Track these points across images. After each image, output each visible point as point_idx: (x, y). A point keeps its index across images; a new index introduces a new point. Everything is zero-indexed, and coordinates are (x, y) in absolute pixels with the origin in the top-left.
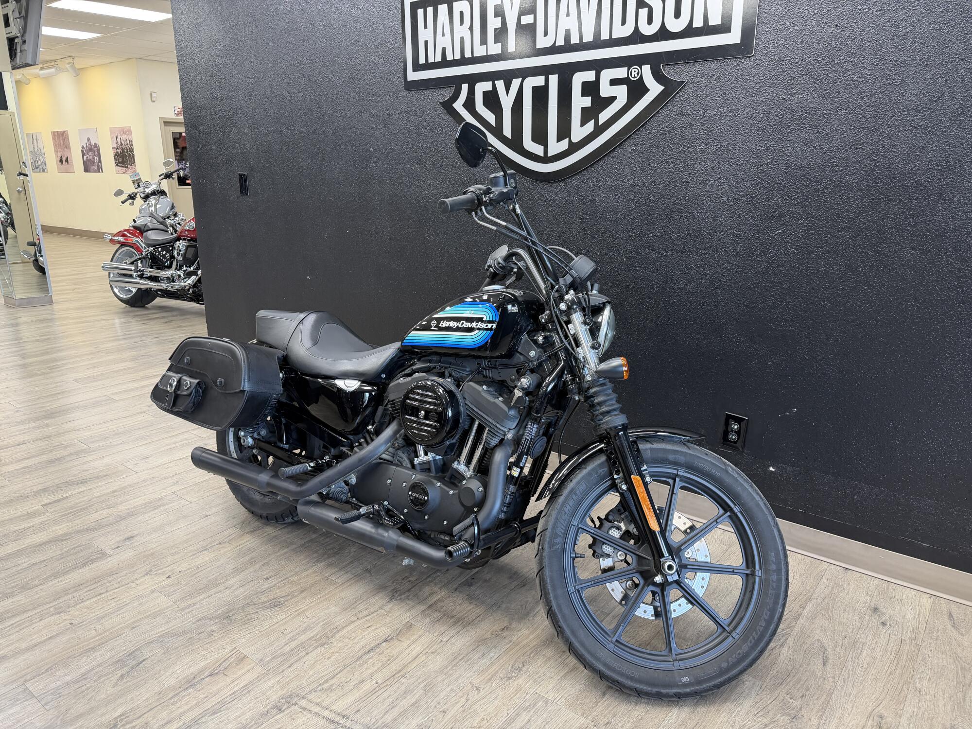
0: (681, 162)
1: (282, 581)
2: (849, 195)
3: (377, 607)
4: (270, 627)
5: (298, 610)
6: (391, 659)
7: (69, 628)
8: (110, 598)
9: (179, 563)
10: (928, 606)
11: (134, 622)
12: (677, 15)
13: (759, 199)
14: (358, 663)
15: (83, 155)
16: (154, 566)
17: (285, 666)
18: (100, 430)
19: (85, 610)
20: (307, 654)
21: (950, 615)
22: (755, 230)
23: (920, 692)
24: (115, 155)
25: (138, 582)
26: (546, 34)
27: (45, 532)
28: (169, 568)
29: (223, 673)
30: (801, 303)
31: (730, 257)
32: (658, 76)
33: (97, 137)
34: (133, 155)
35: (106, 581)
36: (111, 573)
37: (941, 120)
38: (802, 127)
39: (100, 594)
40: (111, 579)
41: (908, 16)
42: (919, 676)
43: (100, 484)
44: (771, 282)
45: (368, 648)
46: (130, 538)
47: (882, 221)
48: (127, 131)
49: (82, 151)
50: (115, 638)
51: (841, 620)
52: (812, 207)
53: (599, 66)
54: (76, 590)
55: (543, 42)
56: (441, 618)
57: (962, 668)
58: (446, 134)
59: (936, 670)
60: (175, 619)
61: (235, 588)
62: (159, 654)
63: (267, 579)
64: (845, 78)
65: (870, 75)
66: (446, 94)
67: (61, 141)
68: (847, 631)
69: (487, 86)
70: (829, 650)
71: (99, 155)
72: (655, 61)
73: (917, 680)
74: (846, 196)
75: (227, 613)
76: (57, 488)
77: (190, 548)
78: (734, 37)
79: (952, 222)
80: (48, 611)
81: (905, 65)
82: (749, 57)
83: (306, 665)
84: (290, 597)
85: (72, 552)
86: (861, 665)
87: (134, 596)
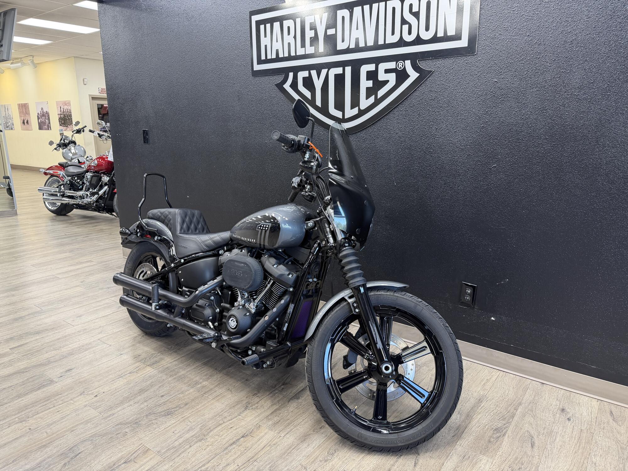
0: (431, 122)
1: (172, 398)
2: (539, 141)
3: (236, 414)
4: (165, 429)
5: (184, 417)
6: (247, 449)
7: (28, 432)
8: (57, 411)
9: (103, 386)
10: (597, 407)
11: (73, 427)
12: (427, 29)
13: (481, 145)
14: (225, 452)
15: (38, 119)
16: (86, 389)
17: (175, 456)
18: (49, 298)
19: (39, 420)
20: (190, 446)
21: (611, 412)
22: (479, 165)
23: (595, 464)
24: (60, 119)
25: (75, 400)
26: (343, 41)
27: (12, 367)
28: (96, 390)
29: (134, 461)
30: (510, 211)
31: (463, 182)
32: (416, 68)
33: (48, 108)
34: (71, 119)
35: (53, 400)
36: (57, 394)
37: (596, 95)
38: (508, 99)
39: (50, 408)
40: (55, 398)
41: (573, 30)
42: (594, 454)
43: (49, 334)
44: (490, 197)
45: (231, 442)
46: (69, 370)
47: (560, 159)
48: (68, 103)
49: (38, 116)
50: (60, 438)
51: (542, 417)
52: (515, 150)
53: (377, 61)
54: (33, 406)
55: (341, 46)
56: (279, 421)
57: (621, 448)
58: (279, 105)
59: (604, 450)
60: (100, 424)
61: (141, 403)
62: (90, 449)
63: (162, 396)
64: (535, 69)
65: (550, 66)
66: (279, 79)
67: (24, 110)
68: (546, 424)
69: (305, 74)
70: (535, 437)
71: (49, 119)
72: (414, 58)
73: (593, 456)
74: (537, 143)
75: (136, 420)
76: (21, 337)
77: (111, 376)
78: (463, 43)
79: (604, 158)
80: (14, 420)
81: (572, 60)
82: (473, 55)
83: (189, 455)
84: (178, 408)
85: (30, 380)
86: (556, 447)
87: (73, 409)
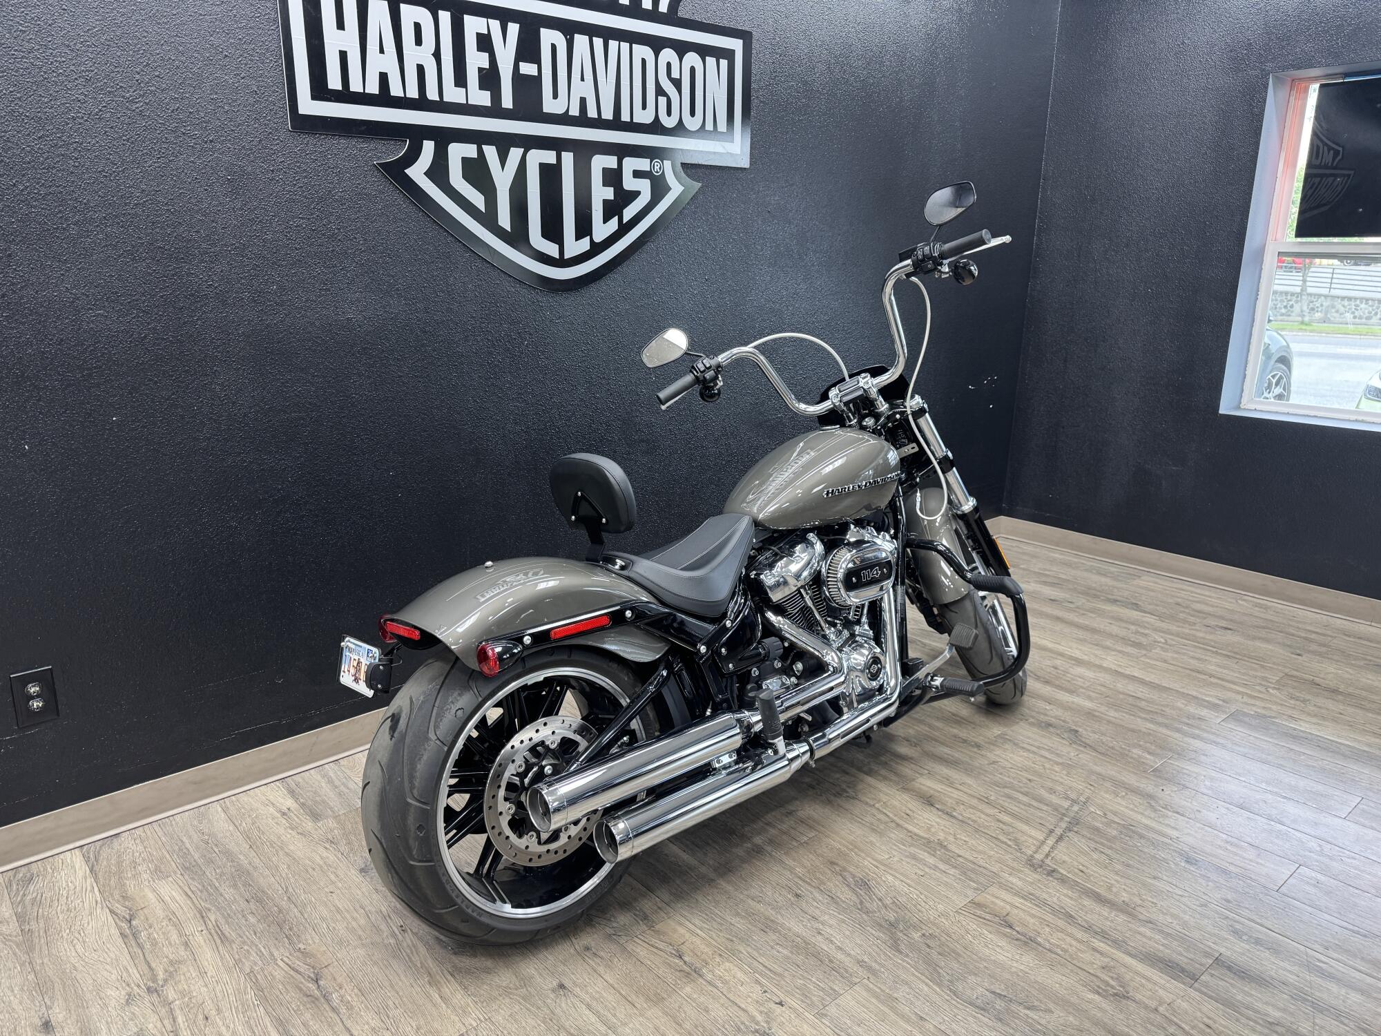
5: (875, 866)
12: (693, 113)
26: (555, 96)
29: (1005, 917)
45: (945, 816)
53: (622, 151)
58: (388, 217)
60: (898, 978)
63: (797, 896)
66: (386, 150)
84: (845, 874)
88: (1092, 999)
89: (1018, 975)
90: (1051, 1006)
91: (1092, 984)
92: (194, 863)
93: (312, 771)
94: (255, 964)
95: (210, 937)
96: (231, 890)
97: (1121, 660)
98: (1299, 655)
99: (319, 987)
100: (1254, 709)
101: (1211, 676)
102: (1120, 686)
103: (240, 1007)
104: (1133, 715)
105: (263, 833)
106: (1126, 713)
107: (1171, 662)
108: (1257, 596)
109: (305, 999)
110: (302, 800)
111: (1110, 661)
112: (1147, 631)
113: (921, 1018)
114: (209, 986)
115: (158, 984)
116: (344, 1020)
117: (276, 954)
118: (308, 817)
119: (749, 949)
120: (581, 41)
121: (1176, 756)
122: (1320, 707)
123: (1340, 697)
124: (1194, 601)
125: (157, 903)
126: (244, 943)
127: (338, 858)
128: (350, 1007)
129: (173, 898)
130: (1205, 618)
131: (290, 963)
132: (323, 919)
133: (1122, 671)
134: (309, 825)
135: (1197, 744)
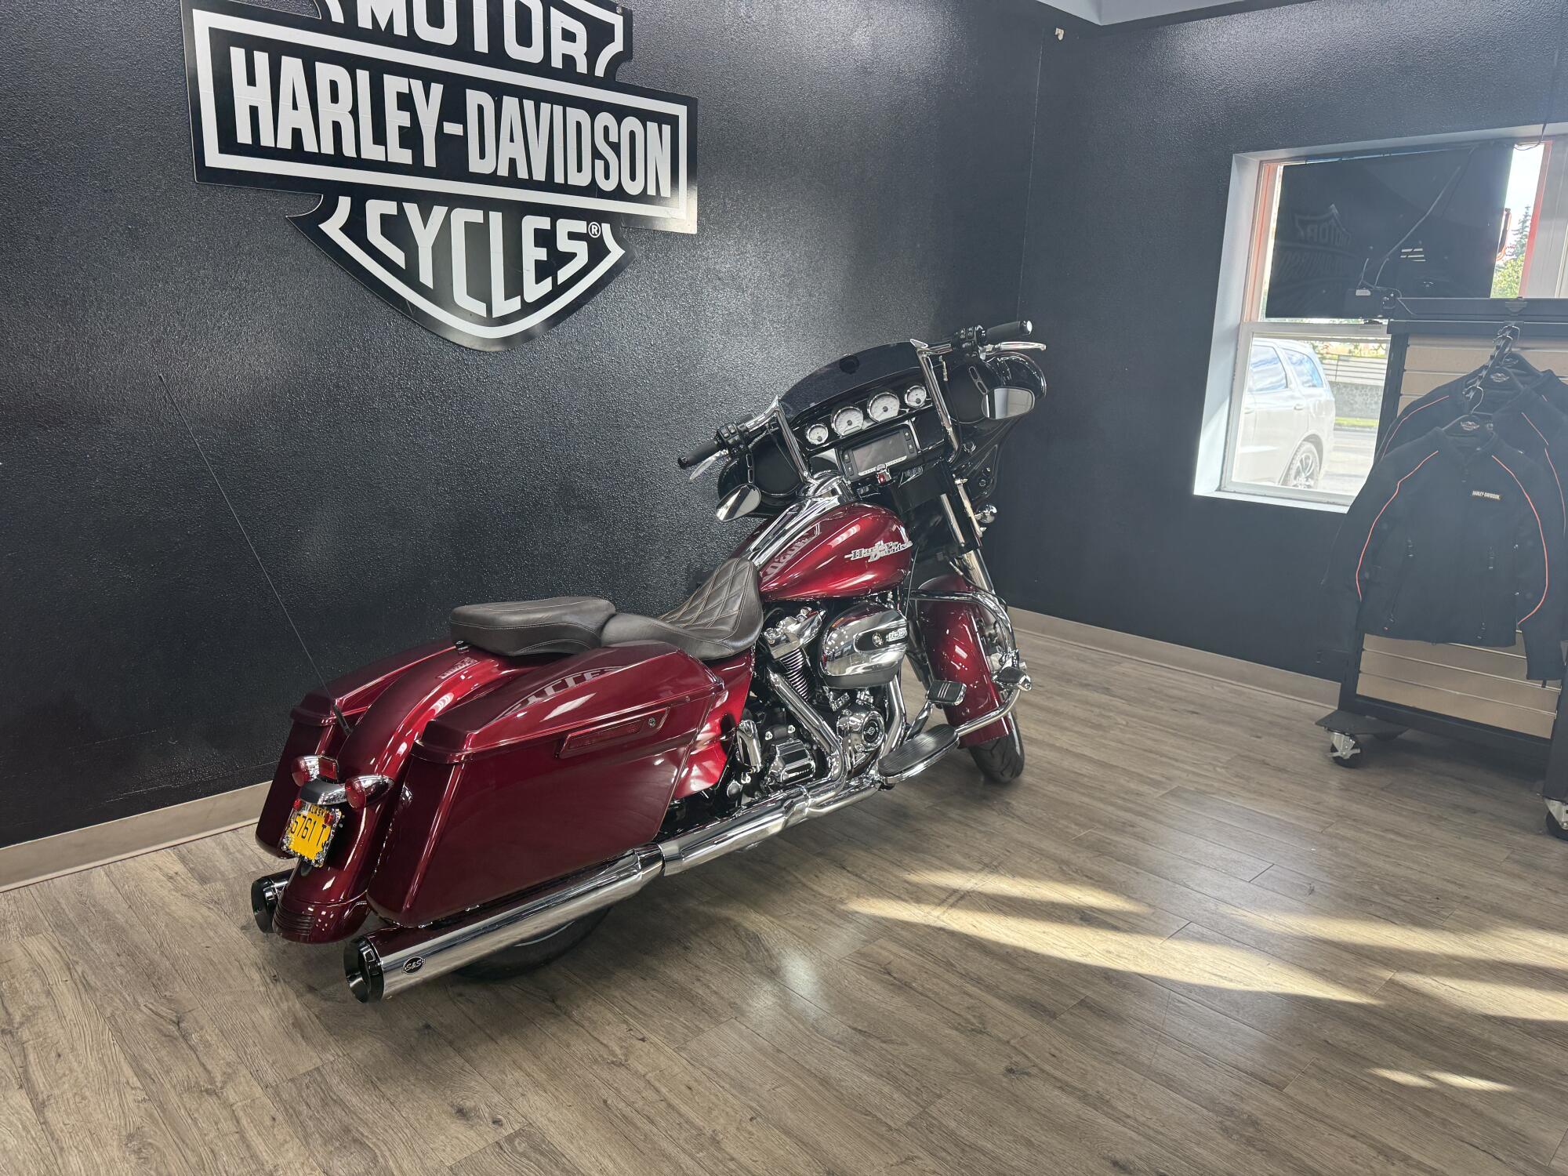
7: (763, 1118)
12: (633, 177)
26: (482, 156)
29: (886, 965)
32: (618, 239)
53: (556, 213)
72: (616, 221)
88: (950, 1034)
89: (884, 1015)
90: (908, 1040)
91: (953, 1021)
92: (68, 922)
93: (207, 839)
94: (117, 1009)
95: (74, 985)
96: (104, 945)
97: (1076, 740)
98: (1258, 737)
99: (179, 1028)
100: (1196, 786)
101: (1162, 755)
102: (1066, 764)
103: (95, 1046)
104: (1072, 790)
105: (145, 895)
106: (1063, 787)
107: (1127, 743)
108: (1233, 682)
109: (163, 1038)
110: (191, 866)
111: (1064, 740)
112: (1111, 714)
113: (779, 1051)
114: (67, 1028)
115: (13, 1027)
116: (200, 1056)
117: (141, 1000)
118: (195, 881)
119: (624, 994)
120: (510, 103)
121: (1102, 827)
122: (1261, 785)
123: (1286, 776)
124: (1169, 687)
125: (24, 956)
126: (109, 991)
127: (220, 917)
128: (207, 1045)
129: (41, 953)
130: (1174, 702)
131: (153, 1008)
132: (193, 969)
133: (1074, 750)
134: (195, 887)
135: (1128, 816)
